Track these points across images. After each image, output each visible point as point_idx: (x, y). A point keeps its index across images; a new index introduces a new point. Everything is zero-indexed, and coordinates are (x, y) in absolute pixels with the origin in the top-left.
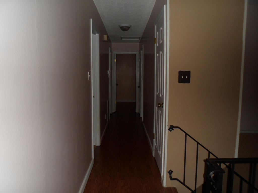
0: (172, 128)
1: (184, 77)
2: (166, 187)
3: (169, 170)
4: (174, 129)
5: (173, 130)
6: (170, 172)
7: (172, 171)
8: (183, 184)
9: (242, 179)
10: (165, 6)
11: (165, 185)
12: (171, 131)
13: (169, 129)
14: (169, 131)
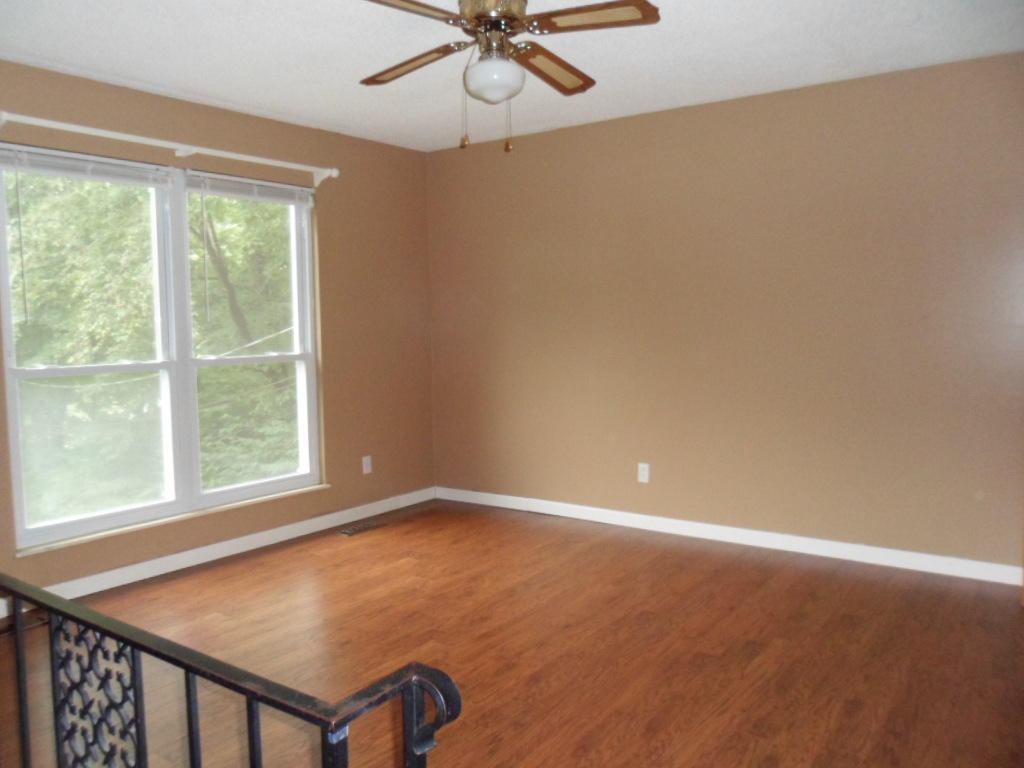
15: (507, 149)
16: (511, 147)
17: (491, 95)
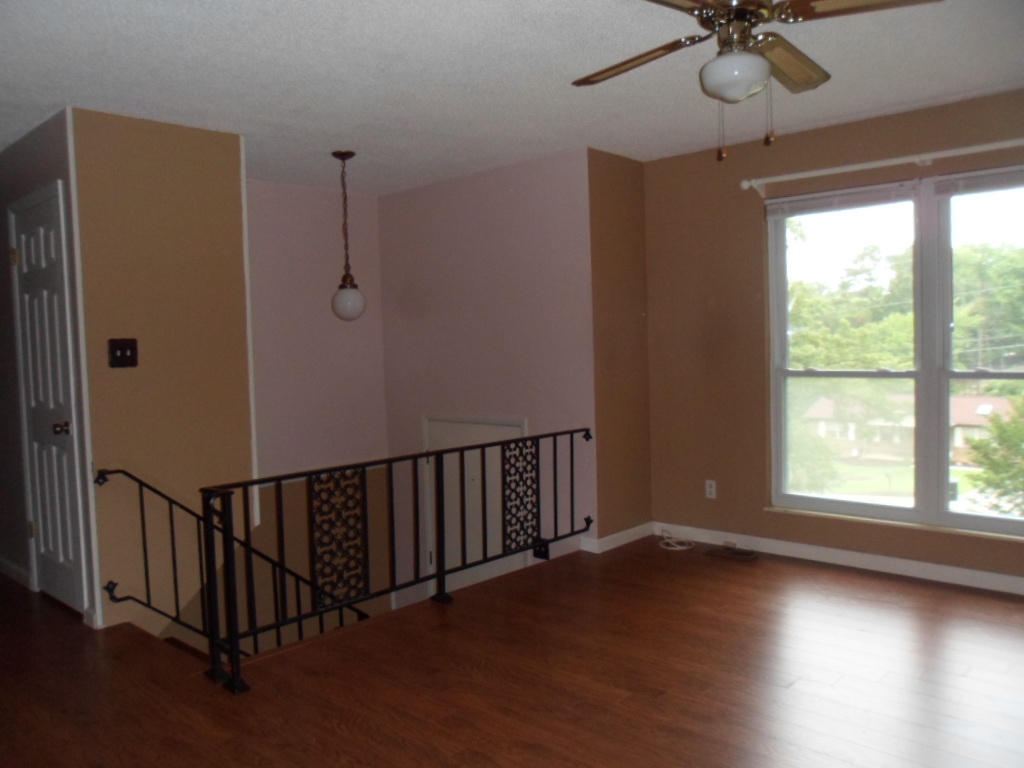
0: (102, 477)
1: (124, 354)
2: (105, 626)
3: (106, 584)
4: (108, 476)
5: (105, 480)
6: (110, 588)
7: (115, 581)
8: (148, 605)
9: (298, 578)
10: (60, 183)
11: (99, 622)
12: (101, 484)
13: (96, 481)
14: (97, 485)
15: (720, 158)
16: (724, 155)
17: (731, 94)
